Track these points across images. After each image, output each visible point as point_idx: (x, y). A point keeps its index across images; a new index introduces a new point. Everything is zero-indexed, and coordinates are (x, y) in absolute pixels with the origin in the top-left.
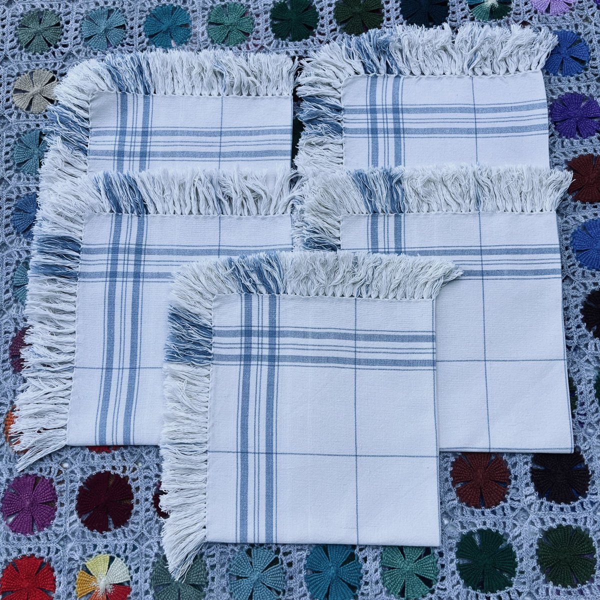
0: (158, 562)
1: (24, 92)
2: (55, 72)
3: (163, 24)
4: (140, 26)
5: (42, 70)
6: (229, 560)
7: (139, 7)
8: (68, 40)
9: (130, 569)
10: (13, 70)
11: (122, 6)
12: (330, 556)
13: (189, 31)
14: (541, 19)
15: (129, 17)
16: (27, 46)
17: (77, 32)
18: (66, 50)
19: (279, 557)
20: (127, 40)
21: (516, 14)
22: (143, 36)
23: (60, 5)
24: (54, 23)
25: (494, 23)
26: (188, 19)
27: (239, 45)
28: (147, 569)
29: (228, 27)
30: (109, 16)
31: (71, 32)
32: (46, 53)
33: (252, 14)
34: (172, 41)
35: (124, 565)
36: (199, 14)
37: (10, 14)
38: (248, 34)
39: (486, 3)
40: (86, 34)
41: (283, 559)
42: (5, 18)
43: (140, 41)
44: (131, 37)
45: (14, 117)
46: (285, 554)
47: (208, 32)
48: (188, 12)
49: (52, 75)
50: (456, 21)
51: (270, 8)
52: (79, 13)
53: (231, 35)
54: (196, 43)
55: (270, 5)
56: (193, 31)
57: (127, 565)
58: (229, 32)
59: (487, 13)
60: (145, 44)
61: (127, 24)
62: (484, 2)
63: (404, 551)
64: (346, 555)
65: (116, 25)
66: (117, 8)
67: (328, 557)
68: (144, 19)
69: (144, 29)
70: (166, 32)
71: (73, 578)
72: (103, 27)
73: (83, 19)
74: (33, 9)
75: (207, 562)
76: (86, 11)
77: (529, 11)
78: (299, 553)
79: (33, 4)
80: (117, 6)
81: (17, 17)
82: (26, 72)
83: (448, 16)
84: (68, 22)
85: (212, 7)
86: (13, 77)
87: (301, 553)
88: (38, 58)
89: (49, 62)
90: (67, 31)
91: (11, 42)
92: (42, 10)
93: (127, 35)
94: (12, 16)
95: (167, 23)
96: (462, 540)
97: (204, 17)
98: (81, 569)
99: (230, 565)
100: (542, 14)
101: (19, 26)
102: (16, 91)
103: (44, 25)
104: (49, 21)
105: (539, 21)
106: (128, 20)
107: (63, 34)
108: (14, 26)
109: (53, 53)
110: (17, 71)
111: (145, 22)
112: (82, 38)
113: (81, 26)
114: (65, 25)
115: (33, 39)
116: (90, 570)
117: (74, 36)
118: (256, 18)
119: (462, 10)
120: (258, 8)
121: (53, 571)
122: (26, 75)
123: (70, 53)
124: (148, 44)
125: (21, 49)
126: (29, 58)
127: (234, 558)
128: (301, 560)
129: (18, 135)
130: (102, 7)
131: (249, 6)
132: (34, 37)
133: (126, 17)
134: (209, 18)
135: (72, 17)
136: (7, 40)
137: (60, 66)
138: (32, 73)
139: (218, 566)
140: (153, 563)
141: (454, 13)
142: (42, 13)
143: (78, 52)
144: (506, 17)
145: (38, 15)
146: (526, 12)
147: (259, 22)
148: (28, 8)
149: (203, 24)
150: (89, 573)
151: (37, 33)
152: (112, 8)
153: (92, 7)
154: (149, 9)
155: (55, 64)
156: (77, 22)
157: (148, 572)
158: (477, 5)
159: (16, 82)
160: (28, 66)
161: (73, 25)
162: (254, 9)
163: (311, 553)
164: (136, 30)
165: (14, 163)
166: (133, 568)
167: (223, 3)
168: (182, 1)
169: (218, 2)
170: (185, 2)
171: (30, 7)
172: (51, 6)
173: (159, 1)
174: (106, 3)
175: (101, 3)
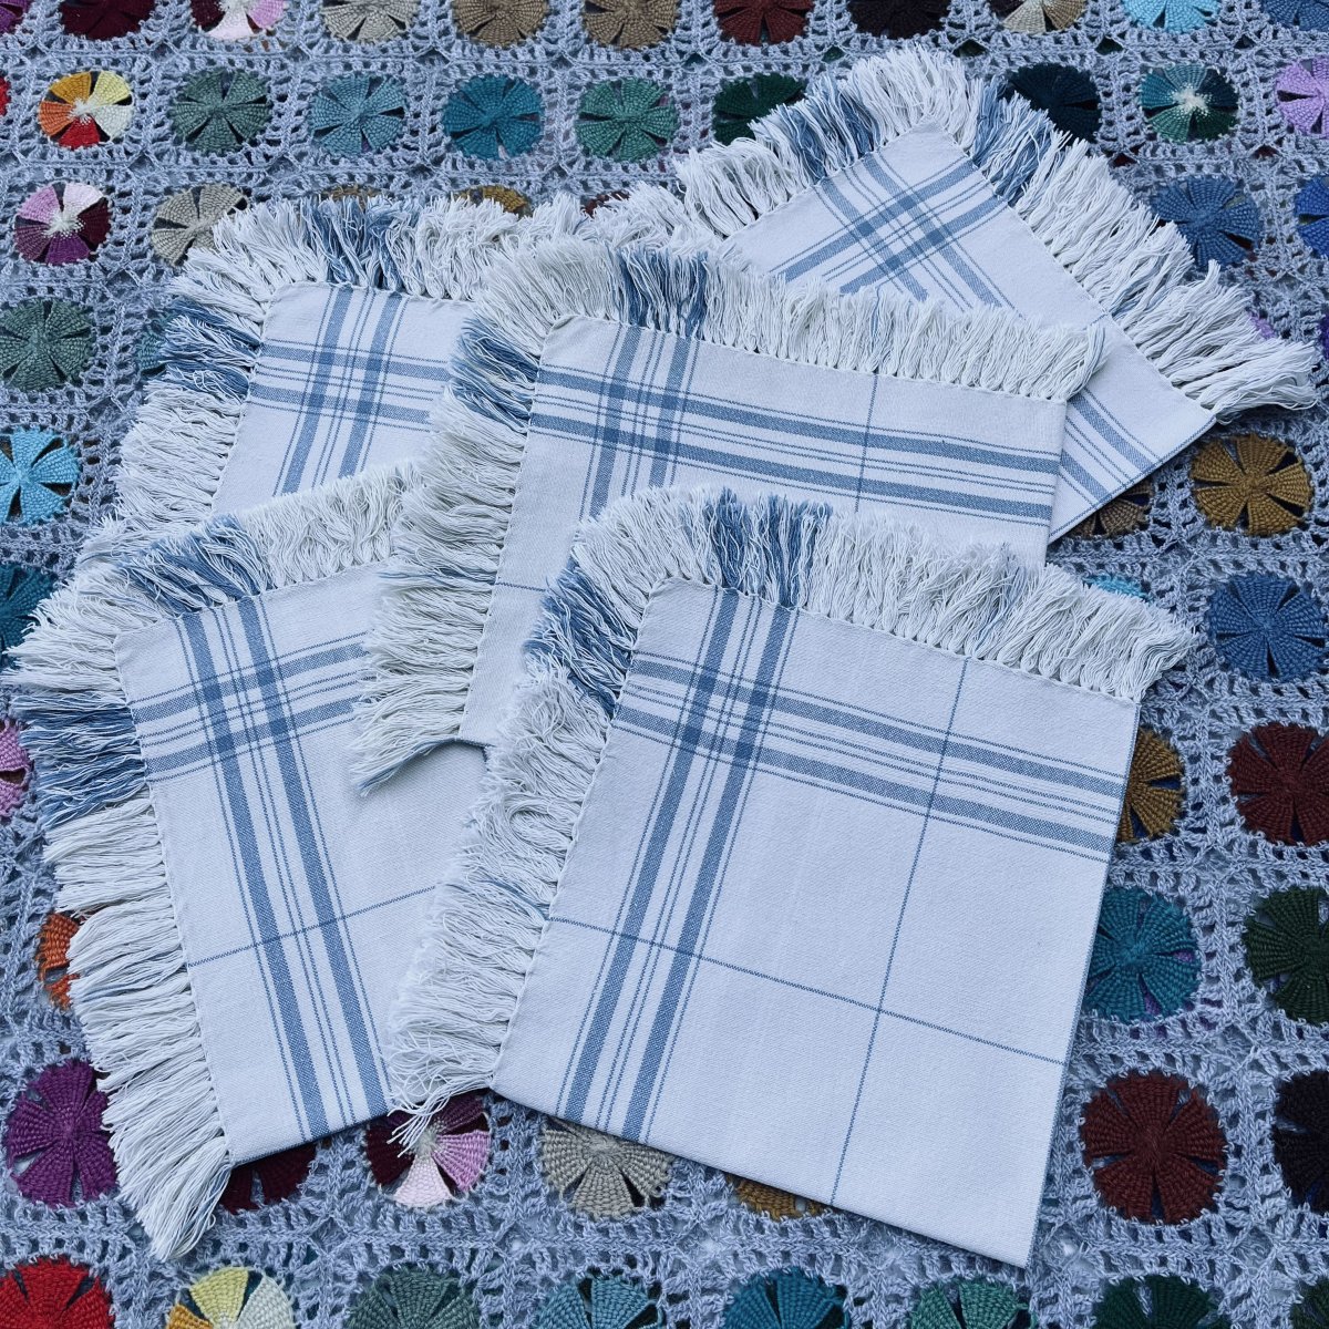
0: (364, 1295)
1: (177, 226)
2: (248, 192)
3: (484, 112)
4: (433, 113)
5: (220, 186)
6: (536, 1304)
7: (434, 76)
8: (280, 132)
9: (296, 1306)
10: (156, 180)
11: (400, 72)
12: (781, 1309)
13: (539, 128)
14: (1301, 143)
15: (414, 93)
16: (190, 139)
17: (301, 118)
18: (274, 151)
19: (658, 1306)
20: (405, 138)
21: (1248, 131)
22: (439, 132)
23: (268, 62)
24: (254, 97)
25: (1198, 147)
26: (537, 104)
27: (643, 161)
28: (336, 1310)
29: (621, 124)
30: (369, 94)
31: (288, 115)
32: (231, 154)
33: (674, 102)
34: (500, 148)
35: (284, 1295)
36: (562, 96)
37: (160, 74)
38: (663, 141)
39: (1181, 107)
40: (320, 124)
41: (668, 1311)
42: (149, 80)
43: (433, 141)
44: (414, 133)
45: (148, 276)
46: (674, 1299)
47: (578, 134)
48: (538, 91)
49: (240, 197)
50: (1115, 140)
51: (714, 92)
52: (309, 81)
53: (627, 141)
54: (551, 153)
55: (714, 87)
56: (547, 127)
57: (289, 1297)
58: (623, 135)
59: (1183, 125)
60: (442, 148)
61: (408, 107)
62: (1177, 104)
63: (965, 1315)
64: (823, 1310)
65: (385, 109)
66: (389, 76)
67: (777, 1312)
68: (444, 101)
69: (443, 118)
70: (487, 130)
71: (157, 1320)
72: (357, 112)
73: (315, 94)
74: (210, 68)
75: (483, 1305)
76: (324, 78)
77: (1277, 126)
78: (706, 1298)
79: (212, 57)
80: (389, 71)
81: (175, 80)
82: (186, 187)
83: (1097, 129)
84: (282, 98)
85: (589, 85)
86: (156, 195)
87: (712, 1299)
88: (214, 163)
89: (237, 170)
90: (280, 115)
91: (157, 126)
92: (229, 71)
93: (405, 129)
94: (164, 77)
95: (492, 110)
96: (1107, 1298)
97: (571, 102)
98: (177, 1300)
99: (538, 1317)
100: (1305, 134)
101: (178, 98)
102: (161, 223)
103: (230, 100)
104: (242, 92)
105: (1297, 147)
106: (410, 99)
107: (270, 120)
108: (167, 98)
109: (248, 155)
110: (165, 183)
111: (445, 106)
112: (309, 130)
113: (310, 107)
114: (277, 104)
115: (206, 124)
116: (199, 1304)
117: (293, 126)
118: (682, 111)
119: (1130, 118)
120: (688, 91)
121: (110, 1300)
122: (185, 193)
123: (283, 159)
124: (448, 147)
125: (177, 142)
126: (195, 161)
127: (547, 1300)
128: (712, 1315)
129: (152, 313)
130: (358, 74)
131: (669, 87)
132: (208, 120)
133: (407, 94)
134: (583, 105)
135: (292, 89)
136: (148, 123)
137: (260, 180)
138: (197, 191)
139: (508, 1317)
140: (353, 1296)
141: (1110, 123)
142: (229, 77)
143: (300, 156)
144: (1226, 137)
145: (223, 81)
146: (1270, 129)
147: (688, 118)
148: (201, 64)
149: (569, 117)
150: (195, 1310)
151: (216, 114)
152: (379, 74)
153: (337, 72)
154: (457, 81)
155: (250, 176)
156: (302, 97)
157: (338, 1318)
158: (1160, 109)
159: (162, 206)
160: (191, 176)
161: (293, 104)
162: (680, 92)
163: (737, 1300)
164: (426, 119)
165: (137, 369)
166: (304, 1305)
167: (614, 79)
168: (527, 70)
169: (604, 77)
170: (533, 72)
171: (204, 62)
172: (250, 64)
173: (479, 67)
174: (366, 65)
175: (357, 66)
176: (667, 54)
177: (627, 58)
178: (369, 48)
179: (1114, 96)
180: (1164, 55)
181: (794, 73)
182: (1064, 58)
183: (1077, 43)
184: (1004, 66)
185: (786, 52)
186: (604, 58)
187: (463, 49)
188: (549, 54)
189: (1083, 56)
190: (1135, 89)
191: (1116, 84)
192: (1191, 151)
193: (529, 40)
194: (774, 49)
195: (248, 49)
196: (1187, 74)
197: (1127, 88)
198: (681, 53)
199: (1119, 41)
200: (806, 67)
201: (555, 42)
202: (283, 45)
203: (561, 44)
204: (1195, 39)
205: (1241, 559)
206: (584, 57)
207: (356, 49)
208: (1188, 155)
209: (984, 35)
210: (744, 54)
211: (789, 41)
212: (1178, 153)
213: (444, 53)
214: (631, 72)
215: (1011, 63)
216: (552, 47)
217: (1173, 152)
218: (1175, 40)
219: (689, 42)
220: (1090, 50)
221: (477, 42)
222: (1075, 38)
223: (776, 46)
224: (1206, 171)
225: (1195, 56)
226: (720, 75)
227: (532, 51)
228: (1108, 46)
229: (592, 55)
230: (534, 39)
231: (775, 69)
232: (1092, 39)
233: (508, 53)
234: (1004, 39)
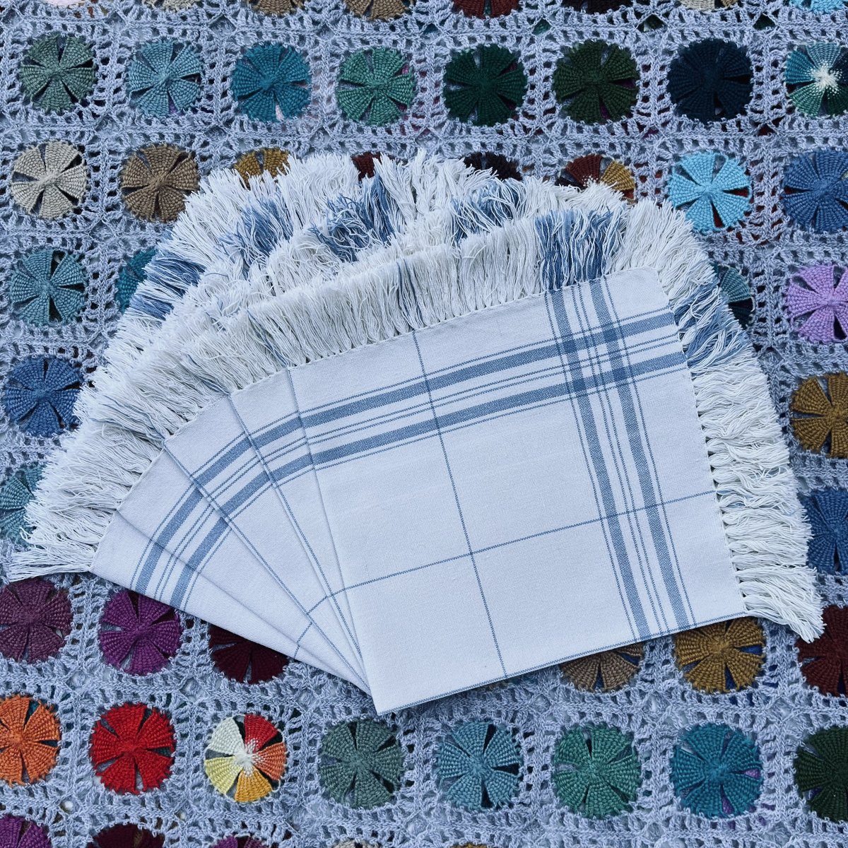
1: (30, 179)
2: (82, 149)
3: (264, 76)
4: (224, 80)
5: (60, 142)
7: (225, 44)
8: (104, 94)
10: (11, 137)
11: (198, 38)
13: (307, 93)
15: (208, 61)
16: (36, 98)
17: (120, 80)
18: (100, 110)
20: (202, 102)
22: (229, 98)
23: (93, 27)
24: (83, 61)
25: (827, 121)
26: (306, 72)
27: (388, 125)
29: (372, 91)
30: (174, 55)
31: (110, 78)
32: (67, 113)
33: (413, 71)
34: (278, 109)
36: (325, 64)
37: (10, 38)
38: (405, 107)
39: (817, 84)
40: (135, 86)
43: (225, 105)
44: (210, 97)
45: (12, 221)
47: (338, 99)
48: (306, 59)
49: (76, 153)
50: (761, 112)
51: (445, 62)
52: (125, 46)
53: (377, 106)
54: (316, 116)
55: (445, 57)
56: (314, 93)
58: (373, 99)
59: (817, 101)
60: (231, 111)
61: (204, 73)
62: (813, 82)
65: (186, 74)
66: (189, 43)
68: (232, 67)
69: (232, 84)
70: (267, 93)
72: (164, 76)
73: (131, 58)
74: (48, 33)
76: (137, 43)
79: (49, 22)
80: (188, 38)
81: (22, 44)
82: (35, 144)
83: (748, 102)
84: (105, 61)
85: (347, 53)
86: (12, 151)
88: (54, 120)
89: (73, 129)
90: (104, 77)
91: (10, 87)
92: (63, 35)
93: (203, 93)
94: (13, 42)
95: (269, 77)
97: (332, 69)
101: (25, 61)
102: (17, 176)
103: (67, 63)
104: (74, 55)
106: (206, 66)
107: (96, 82)
108: (16, 61)
109: (80, 114)
110: (19, 141)
111: (233, 72)
112: (127, 92)
113: (127, 70)
114: (101, 66)
115: (47, 86)
117: (114, 87)
118: (420, 79)
119: (775, 92)
120: (424, 60)
122: (34, 149)
123: (107, 117)
124: (237, 111)
125: (26, 102)
126: (40, 119)
129: (17, 254)
130: (164, 39)
131: (410, 56)
132: (49, 83)
133: (203, 61)
134: (342, 72)
135: (113, 52)
136: (3, 84)
137: (91, 138)
138: (43, 146)
141: (759, 97)
142: (63, 40)
143: (121, 115)
145: (57, 45)
147: (424, 86)
148: (41, 30)
149: (331, 83)
151: (54, 77)
152: (180, 41)
153: (148, 37)
154: (242, 48)
155: (82, 134)
156: (120, 61)
158: (800, 85)
159: (17, 161)
160: (38, 134)
161: (114, 67)
162: (419, 62)
164: (219, 86)
165: (10, 302)
167: (366, 48)
168: (298, 39)
169: (358, 45)
170: (302, 38)
171: (43, 27)
172: (79, 29)
173: (259, 34)
174: (170, 31)
175: (164, 32)
176: (409, 24)
177: (377, 29)
178: (173, 16)
179: (764, 71)
180: (807, 33)
181: (509, 45)
182: (727, 34)
183: (739, 21)
184: (678, 41)
185: (503, 25)
186: (359, 28)
187: (247, 17)
188: (315, 23)
189: (742, 32)
190: (782, 65)
191: (767, 59)
192: (821, 126)
193: (299, 9)
194: (494, 22)
195: (77, 15)
196: (824, 51)
197: (775, 64)
198: (420, 24)
199: (773, 18)
200: (519, 39)
201: (320, 12)
202: (105, 11)
203: (325, 12)
204: (833, 18)
205: (822, 477)
206: (342, 27)
207: (162, 17)
208: (819, 129)
209: (664, 11)
210: (471, 25)
211: (507, 14)
212: (810, 127)
213: (231, 20)
214: (380, 41)
215: (684, 38)
216: (317, 17)
217: (807, 125)
218: (818, 20)
219: (427, 13)
220: (749, 25)
221: (257, 11)
222: (738, 15)
223: (495, 19)
224: (831, 143)
225: (833, 36)
226: (450, 45)
227: (301, 19)
228: (764, 22)
229: (349, 24)
230: (303, 8)
231: (494, 41)
232: (752, 16)
233: (282, 20)
234: (680, 16)
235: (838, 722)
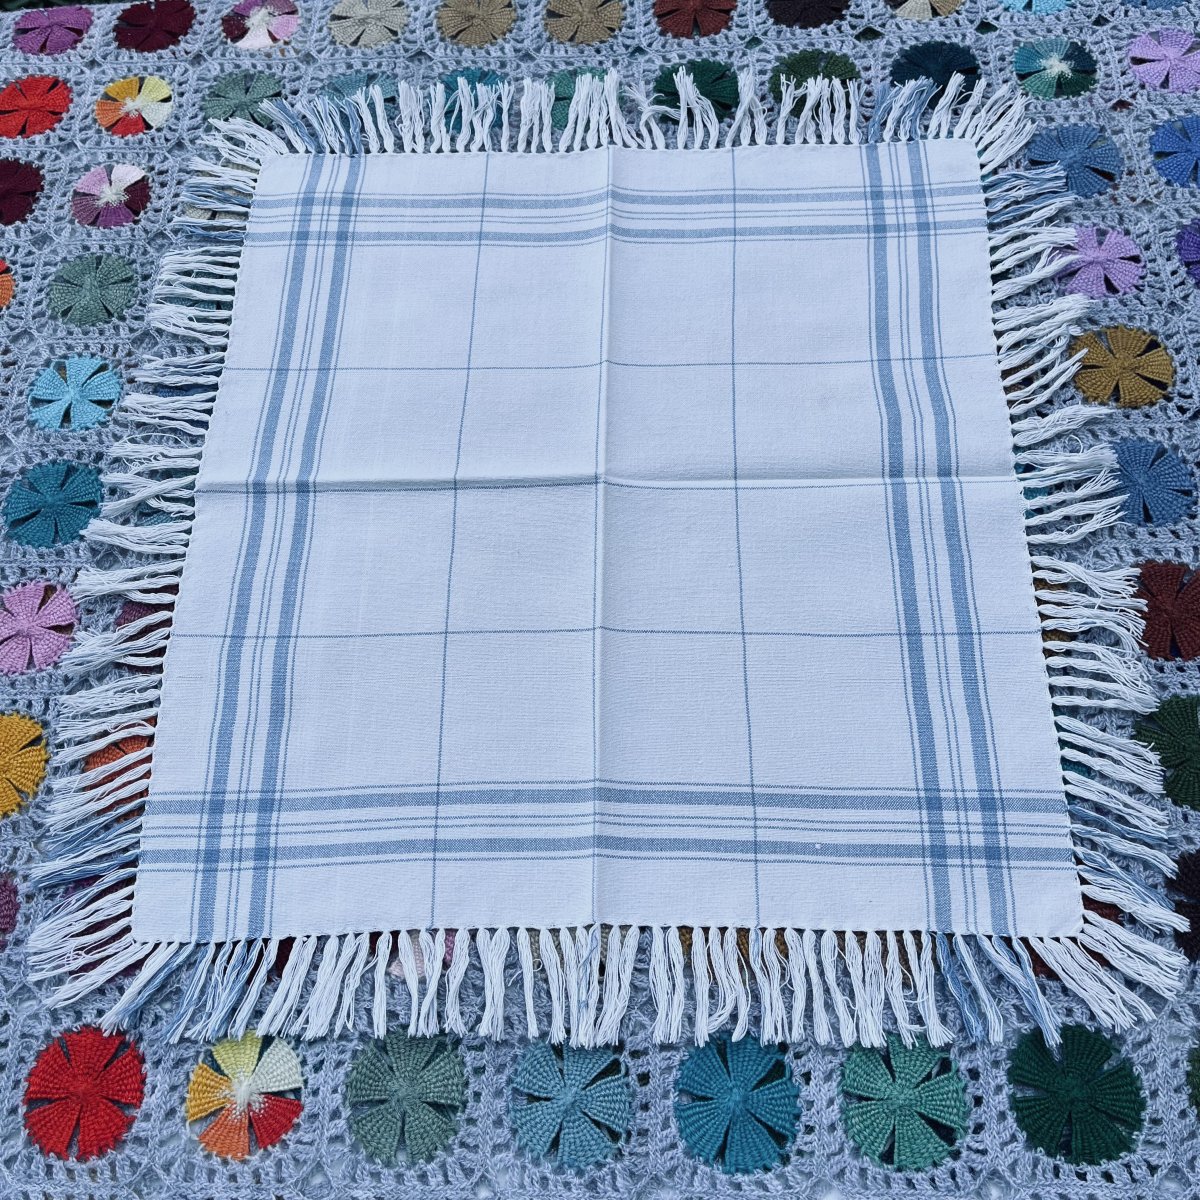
0: (363, 1051)
6: (515, 1058)
7: (422, 71)
9: (304, 1063)
11: (393, 69)
12: (730, 1064)
14: (1152, 97)
19: (621, 1059)
21: (1106, 89)
23: (284, 66)
24: (272, 93)
25: (1064, 102)
28: (339, 1064)
35: (294, 1054)
37: (195, 77)
39: (1048, 71)
41: (630, 1064)
42: (186, 82)
46: (635, 1054)
51: (654, 76)
52: (317, 79)
55: (654, 72)
57: (298, 1056)
59: (1051, 85)
62: (1045, 69)
63: (893, 1063)
64: (766, 1065)
66: (383, 73)
67: (727, 1067)
71: (183, 1077)
73: (322, 88)
74: (236, 71)
75: (468, 1059)
76: (330, 76)
77: (1130, 85)
78: (664, 1054)
79: (238, 62)
80: (384, 68)
81: (207, 80)
84: (295, 93)
85: (551, 73)
87: (669, 1055)
90: (293, 105)
91: (192, 118)
92: (252, 73)
94: (198, 79)
96: (1020, 1046)
98: (200, 1060)
99: (516, 1070)
100: (1155, 90)
101: (209, 95)
103: (254, 96)
104: (263, 89)
105: (1149, 100)
108: (200, 95)
114: (290, 97)
115: (232, 114)
116: (220, 1062)
119: (1006, 81)
120: (633, 74)
121: (143, 1060)
125: (208, 130)
127: (524, 1056)
128: (669, 1068)
130: (358, 71)
132: (234, 111)
135: (304, 85)
136: (185, 115)
139: (490, 1070)
140: (355, 1053)
141: (990, 85)
142: (252, 77)
144: (1088, 93)
145: (246, 80)
146: (1125, 87)
148: (229, 68)
150: (218, 1069)
151: (240, 106)
152: (375, 71)
153: (340, 71)
154: (440, 74)
156: (311, 91)
157: (342, 1071)
158: (1030, 74)
161: (304, 96)
163: (691, 1057)
166: (311, 1061)
167: (571, 68)
168: (499, 64)
169: (563, 67)
170: (503, 65)
171: (232, 66)
172: (269, 67)
173: (458, 62)
174: (365, 64)
175: (358, 65)
176: (615, 48)
177: (582, 52)
178: (368, 51)
179: (991, 65)
180: (1033, 32)
181: (722, 58)
182: (947, 37)
183: (958, 25)
184: (897, 46)
185: (714, 43)
186: (563, 53)
187: (445, 49)
188: (516, 51)
189: (964, 36)
190: (1008, 59)
191: (993, 55)
192: (1059, 106)
193: (500, 41)
194: (704, 41)
195: (269, 55)
196: (1052, 47)
197: (1002, 58)
198: (627, 47)
199: (994, 23)
200: (731, 54)
201: (522, 41)
202: (297, 52)
203: (527, 43)
204: (1058, 19)
205: (1115, 428)
206: (545, 52)
207: (357, 52)
208: (1056, 109)
209: (880, 22)
210: (679, 45)
211: (716, 34)
212: (1048, 108)
213: (429, 53)
214: (585, 62)
215: (903, 42)
216: (519, 46)
217: (1043, 107)
218: (1042, 20)
219: (633, 38)
220: (970, 30)
221: (457, 44)
222: (957, 22)
223: (705, 38)
224: (1072, 120)
225: (1059, 32)
226: (659, 62)
227: (502, 49)
228: (985, 27)
229: (552, 51)
230: (504, 39)
231: (705, 56)
232: (972, 22)
233: (483, 51)
234: (897, 25)
235: (1178, 691)
